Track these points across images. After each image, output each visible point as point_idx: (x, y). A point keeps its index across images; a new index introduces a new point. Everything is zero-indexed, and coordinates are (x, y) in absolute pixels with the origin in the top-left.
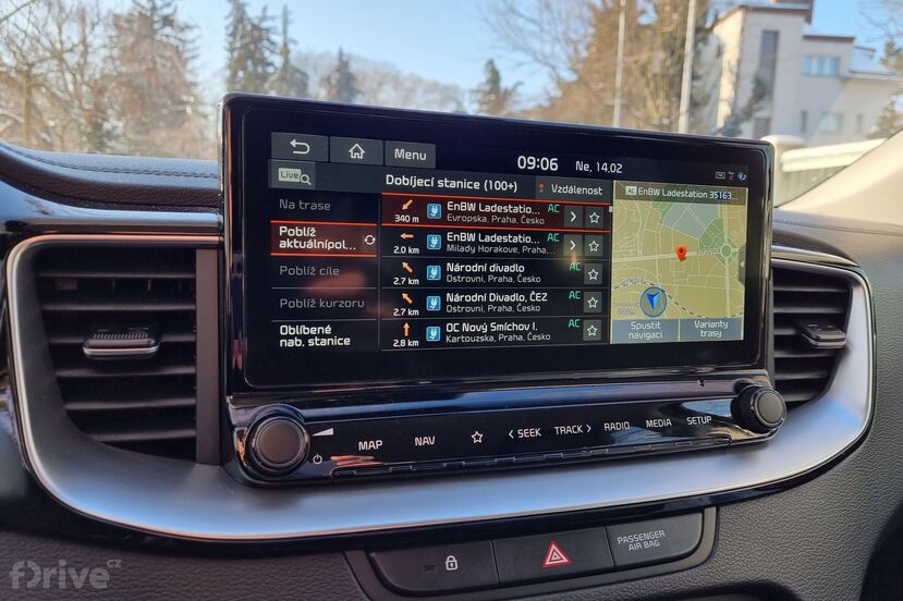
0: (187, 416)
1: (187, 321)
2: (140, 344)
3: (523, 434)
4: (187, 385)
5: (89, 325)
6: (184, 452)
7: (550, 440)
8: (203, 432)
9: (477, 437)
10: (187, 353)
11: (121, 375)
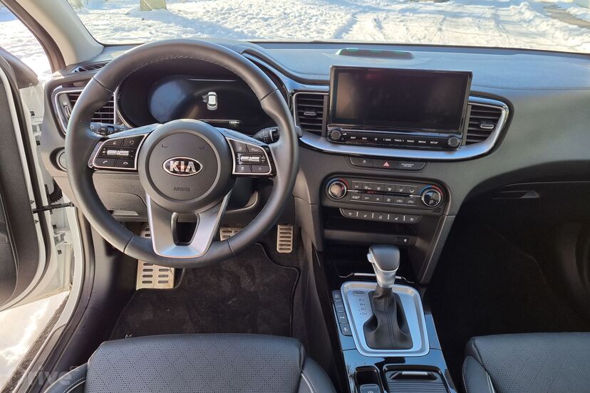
0: (320, 127)
1: (321, 109)
2: (312, 113)
3: (387, 140)
4: (321, 122)
5: (305, 108)
6: (319, 134)
7: (393, 142)
8: (323, 131)
9: (376, 139)
10: (321, 115)
11: (309, 119)
